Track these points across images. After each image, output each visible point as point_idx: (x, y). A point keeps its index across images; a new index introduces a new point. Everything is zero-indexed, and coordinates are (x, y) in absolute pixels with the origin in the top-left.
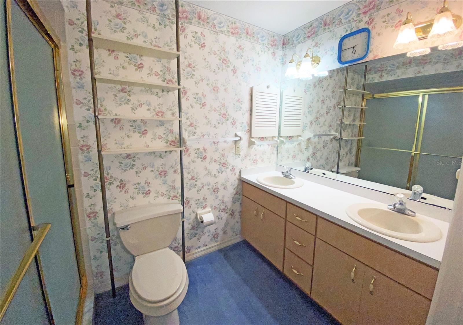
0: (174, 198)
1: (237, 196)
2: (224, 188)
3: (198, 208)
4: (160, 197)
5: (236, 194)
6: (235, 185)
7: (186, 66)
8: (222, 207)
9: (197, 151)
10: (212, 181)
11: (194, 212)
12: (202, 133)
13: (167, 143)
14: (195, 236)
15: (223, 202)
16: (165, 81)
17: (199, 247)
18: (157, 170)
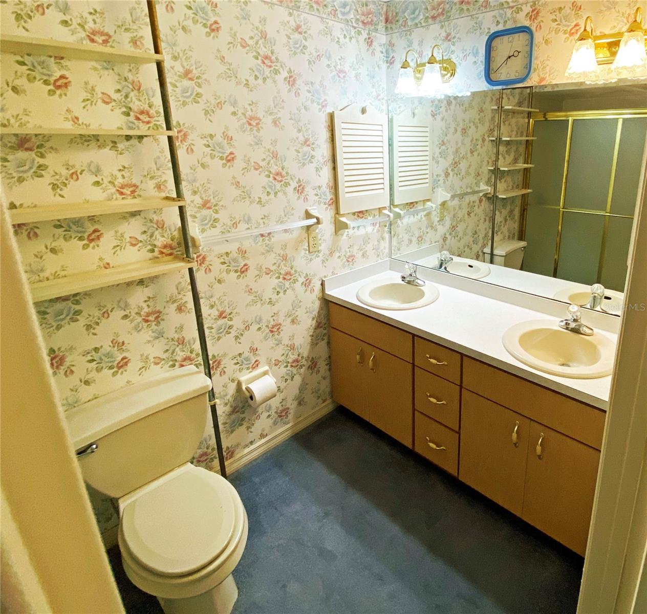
0: (184, 363)
1: (319, 331)
2: (293, 321)
3: (241, 370)
4: (153, 367)
5: (318, 326)
6: (313, 311)
7: (180, 76)
8: (292, 357)
9: (226, 258)
10: (265, 313)
11: (233, 381)
12: (231, 219)
13: (152, 251)
14: (241, 425)
15: (292, 347)
16: (132, 113)
17: (252, 443)
18: (137, 313)
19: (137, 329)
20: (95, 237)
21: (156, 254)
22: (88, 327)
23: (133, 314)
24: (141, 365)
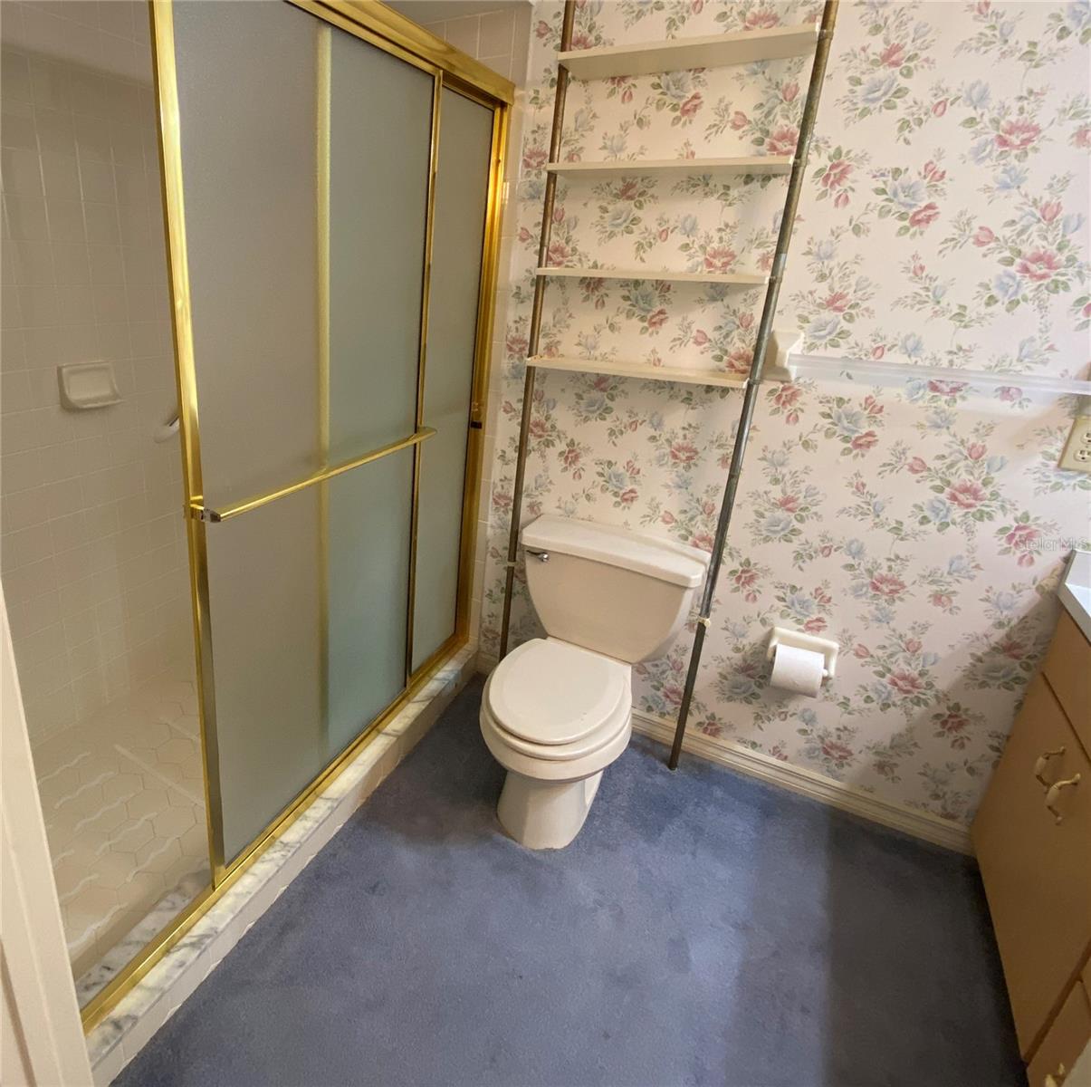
0: (701, 544)
3: (784, 615)
9: (835, 408)
12: (877, 338)
13: (720, 359)
14: (748, 702)
16: (767, 140)
18: (667, 440)
19: (660, 461)
20: (656, 321)
21: (723, 365)
22: (612, 433)
23: (663, 439)
24: (648, 511)
